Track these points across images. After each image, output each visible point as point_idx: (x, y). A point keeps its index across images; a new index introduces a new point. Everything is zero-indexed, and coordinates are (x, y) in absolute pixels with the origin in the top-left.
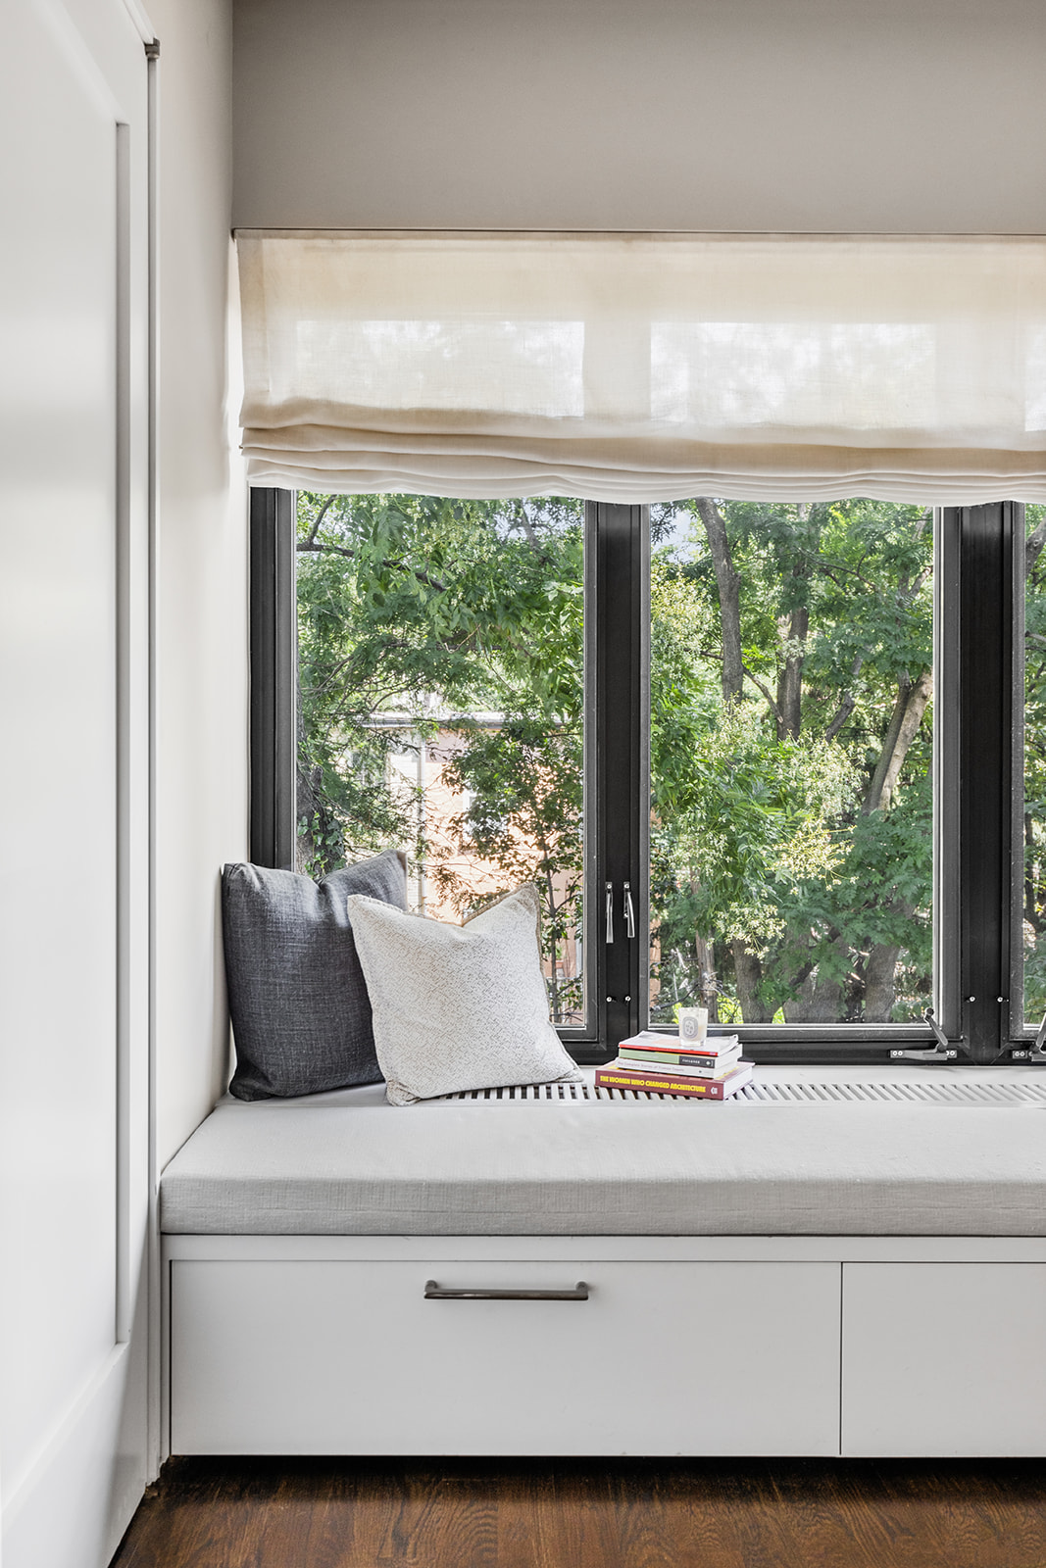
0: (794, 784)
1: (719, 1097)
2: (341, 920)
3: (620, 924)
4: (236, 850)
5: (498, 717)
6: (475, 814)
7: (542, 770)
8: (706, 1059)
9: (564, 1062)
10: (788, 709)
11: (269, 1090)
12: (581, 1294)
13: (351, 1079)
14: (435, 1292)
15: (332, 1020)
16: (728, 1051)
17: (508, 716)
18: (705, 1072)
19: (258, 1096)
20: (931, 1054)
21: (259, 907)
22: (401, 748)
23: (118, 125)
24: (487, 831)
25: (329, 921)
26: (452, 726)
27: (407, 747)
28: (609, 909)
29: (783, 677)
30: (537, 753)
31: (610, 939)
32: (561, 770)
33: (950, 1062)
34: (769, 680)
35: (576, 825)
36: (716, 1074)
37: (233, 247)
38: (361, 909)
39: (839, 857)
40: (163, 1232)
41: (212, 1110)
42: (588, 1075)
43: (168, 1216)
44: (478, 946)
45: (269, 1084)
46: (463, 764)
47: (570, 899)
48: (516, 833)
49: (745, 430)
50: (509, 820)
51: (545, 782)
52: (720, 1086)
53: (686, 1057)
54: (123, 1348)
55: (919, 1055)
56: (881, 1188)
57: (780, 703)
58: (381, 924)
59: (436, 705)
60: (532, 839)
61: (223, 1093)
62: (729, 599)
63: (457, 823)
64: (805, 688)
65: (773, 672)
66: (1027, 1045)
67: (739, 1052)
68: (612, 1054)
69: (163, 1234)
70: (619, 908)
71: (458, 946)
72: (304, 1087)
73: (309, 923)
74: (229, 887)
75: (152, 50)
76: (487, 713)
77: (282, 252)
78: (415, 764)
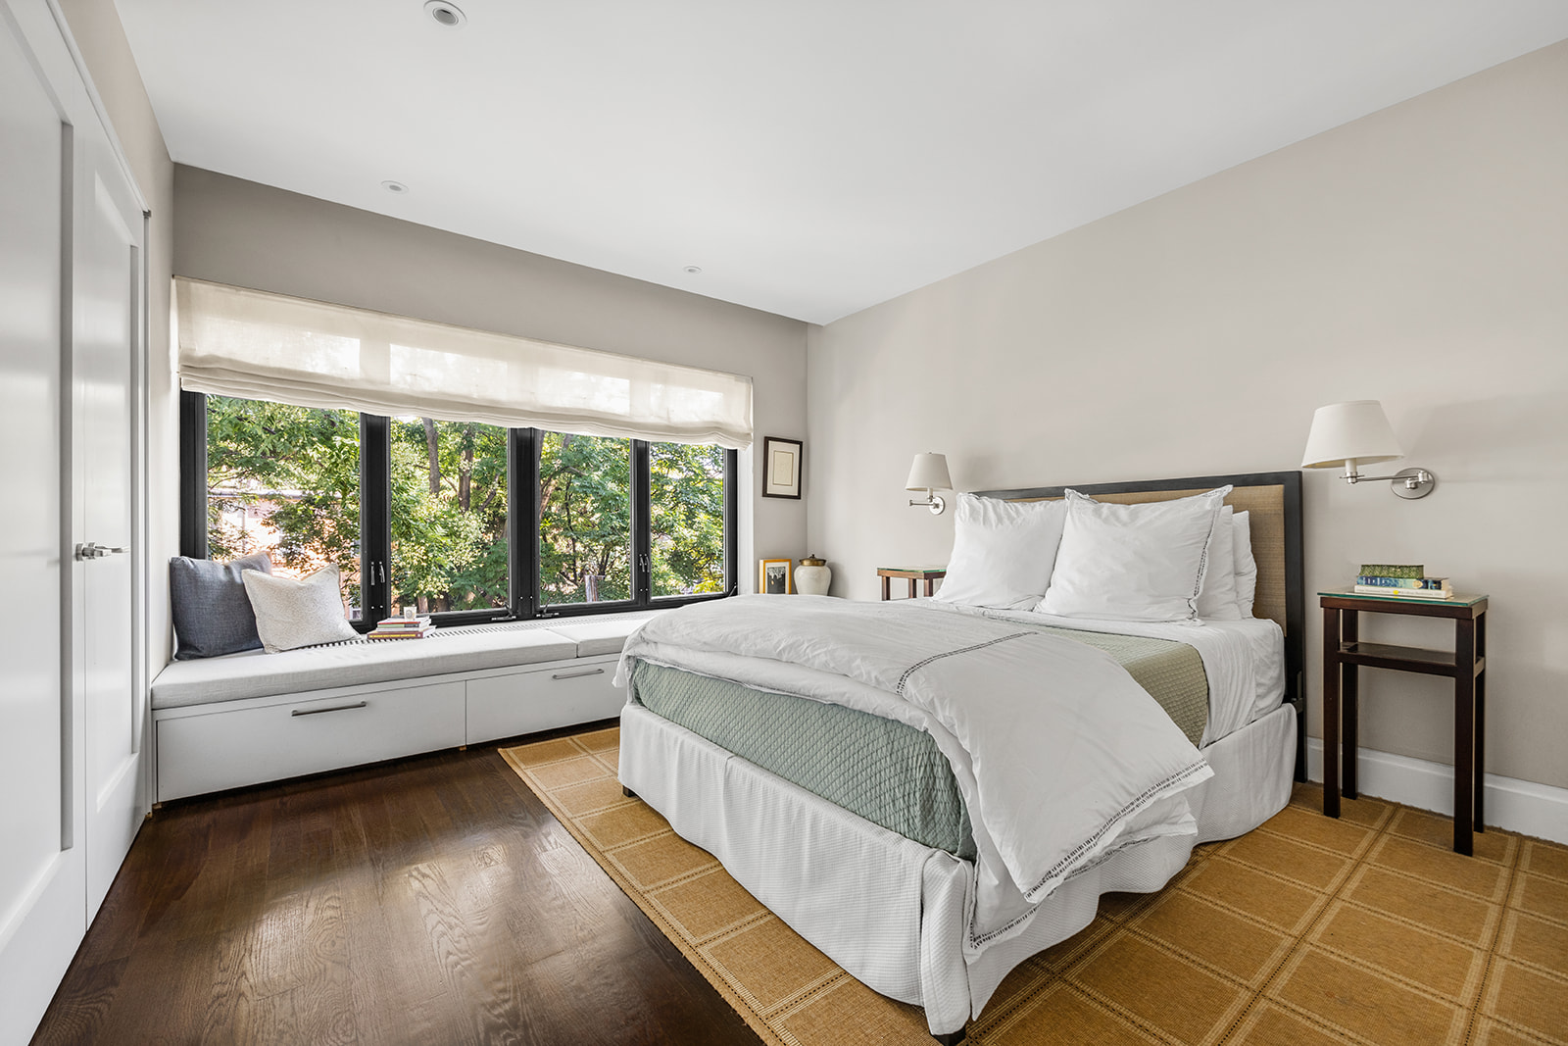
0: (456, 528)
1: (421, 637)
2: (238, 580)
3: (377, 577)
4: (174, 551)
5: (299, 493)
6: (284, 544)
7: (327, 522)
8: (416, 625)
9: (353, 632)
10: (464, 494)
11: (201, 654)
12: (363, 705)
13: (244, 647)
14: (296, 714)
15: (234, 623)
16: (425, 622)
17: (304, 493)
18: (415, 629)
19: (192, 657)
20: (507, 618)
21: (194, 576)
22: (233, 509)
23: (132, 246)
24: (293, 553)
25: (232, 581)
26: (270, 498)
27: (237, 509)
28: (373, 572)
29: (461, 479)
30: (324, 512)
31: (373, 584)
32: (338, 521)
33: (514, 620)
34: (455, 480)
35: (349, 549)
36: (420, 630)
37: (174, 282)
38: (249, 575)
39: (475, 557)
40: (153, 708)
41: (167, 665)
42: (364, 637)
43: (156, 702)
44: (310, 588)
45: (200, 651)
46: (276, 518)
47: (346, 586)
48: (311, 554)
49: (430, 393)
50: (306, 547)
51: (329, 527)
52: (421, 634)
53: (407, 625)
54: (137, 755)
55: (501, 618)
56: (479, 654)
57: (461, 491)
58: (260, 581)
59: (255, 485)
60: (322, 556)
61: (171, 659)
62: (433, 443)
63: (271, 549)
64: (473, 484)
65: (457, 477)
66: (541, 612)
67: (430, 621)
68: (375, 627)
69: (153, 710)
70: (377, 571)
71: (300, 588)
72: (219, 652)
73: (221, 582)
74: (173, 568)
75: (147, 214)
76: (291, 490)
77: (200, 289)
78: (241, 519)
